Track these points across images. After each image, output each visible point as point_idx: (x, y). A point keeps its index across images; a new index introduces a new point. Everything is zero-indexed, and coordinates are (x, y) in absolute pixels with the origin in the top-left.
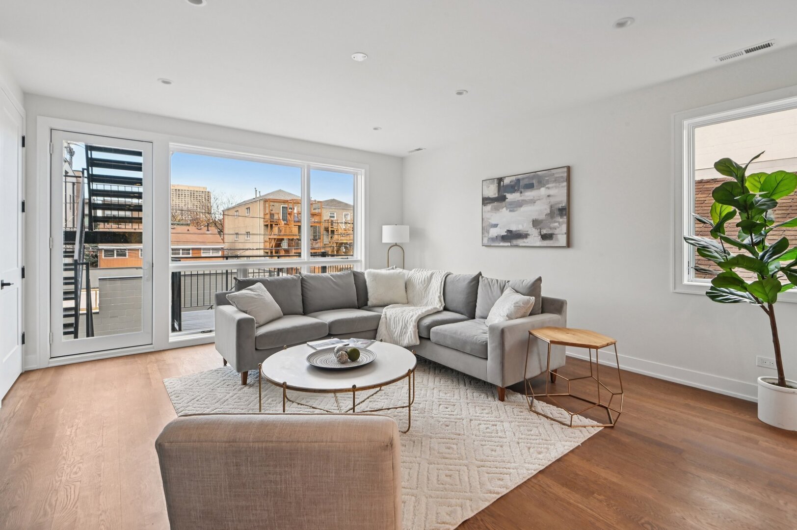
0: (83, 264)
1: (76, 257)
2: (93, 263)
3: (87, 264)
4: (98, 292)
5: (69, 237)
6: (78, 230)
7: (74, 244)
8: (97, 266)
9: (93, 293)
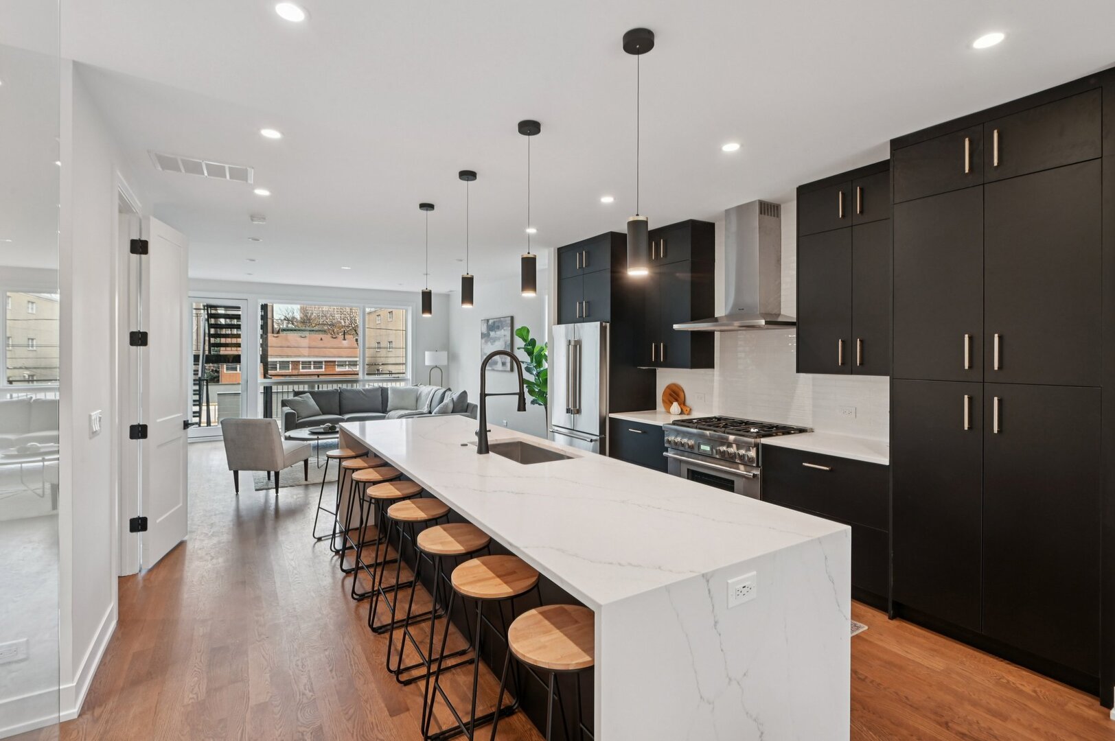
0: (204, 380)
1: (200, 375)
2: (215, 379)
3: (207, 380)
4: (217, 407)
5: (196, 358)
6: (201, 353)
7: (198, 365)
8: (218, 381)
9: (212, 408)
